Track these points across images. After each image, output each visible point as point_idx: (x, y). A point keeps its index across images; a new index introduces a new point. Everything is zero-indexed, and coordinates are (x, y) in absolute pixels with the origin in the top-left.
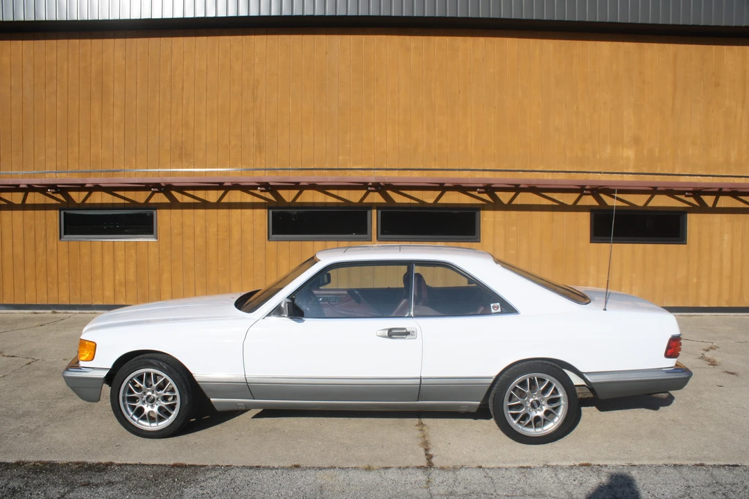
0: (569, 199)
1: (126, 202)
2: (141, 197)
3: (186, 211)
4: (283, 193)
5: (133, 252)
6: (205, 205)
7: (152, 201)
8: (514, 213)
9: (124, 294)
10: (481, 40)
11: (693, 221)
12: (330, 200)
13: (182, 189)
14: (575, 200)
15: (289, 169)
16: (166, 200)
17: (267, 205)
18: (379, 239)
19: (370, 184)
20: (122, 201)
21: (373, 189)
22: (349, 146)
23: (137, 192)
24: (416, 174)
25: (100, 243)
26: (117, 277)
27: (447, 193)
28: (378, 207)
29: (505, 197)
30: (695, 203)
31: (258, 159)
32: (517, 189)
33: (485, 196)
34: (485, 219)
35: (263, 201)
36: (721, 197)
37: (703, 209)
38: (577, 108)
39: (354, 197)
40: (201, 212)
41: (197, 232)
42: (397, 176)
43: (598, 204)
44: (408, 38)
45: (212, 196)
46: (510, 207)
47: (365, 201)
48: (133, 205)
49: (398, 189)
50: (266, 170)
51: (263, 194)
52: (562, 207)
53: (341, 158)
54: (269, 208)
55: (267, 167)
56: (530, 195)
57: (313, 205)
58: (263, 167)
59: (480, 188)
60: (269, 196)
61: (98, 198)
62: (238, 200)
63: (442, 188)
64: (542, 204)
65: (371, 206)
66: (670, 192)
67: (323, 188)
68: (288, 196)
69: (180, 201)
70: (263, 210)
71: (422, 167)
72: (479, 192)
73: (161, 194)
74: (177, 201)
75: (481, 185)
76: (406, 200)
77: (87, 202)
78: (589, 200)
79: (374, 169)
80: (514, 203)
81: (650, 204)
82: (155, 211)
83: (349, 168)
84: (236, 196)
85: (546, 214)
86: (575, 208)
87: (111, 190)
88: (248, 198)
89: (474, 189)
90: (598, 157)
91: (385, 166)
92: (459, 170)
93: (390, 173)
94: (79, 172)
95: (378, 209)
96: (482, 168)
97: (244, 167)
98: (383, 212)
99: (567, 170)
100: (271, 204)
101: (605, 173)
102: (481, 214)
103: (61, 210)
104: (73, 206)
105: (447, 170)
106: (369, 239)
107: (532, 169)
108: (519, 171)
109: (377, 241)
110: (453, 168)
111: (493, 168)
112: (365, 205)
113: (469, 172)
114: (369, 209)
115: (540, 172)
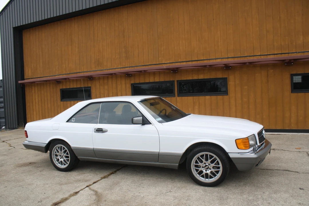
15: (139, 66)
22: (163, 53)
25: (73, 102)
31: (126, 63)
34: (230, 83)
51: (129, 78)
53: (160, 58)
55: (130, 66)
57: (149, 82)
58: (128, 66)
61: (72, 84)
70: (130, 85)
71: (197, 59)
79: (175, 63)
82: (90, 89)
83: (164, 63)
84: (119, 80)
91: (180, 61)
92: (216, 59)
93: (182, 64)
94: (66, 74)
95: (177, 81)
96: (227, 57)
97: (121, 67)
98: (180, 83)
99: (275, 53)
100: (133, 82)
101: (299, 52)
102: (228, 80)
103: (61, 89)
104: (64, 88)
105: (209, 60)
106: (174, 96)
107: (255, 55)
108: (247, 56)
109: (178, 97)
110: (212, 58)
111: (233, 56)
112: (171, 80)
113: (221, 59)
114: (174, 81)
115: (259, 55)
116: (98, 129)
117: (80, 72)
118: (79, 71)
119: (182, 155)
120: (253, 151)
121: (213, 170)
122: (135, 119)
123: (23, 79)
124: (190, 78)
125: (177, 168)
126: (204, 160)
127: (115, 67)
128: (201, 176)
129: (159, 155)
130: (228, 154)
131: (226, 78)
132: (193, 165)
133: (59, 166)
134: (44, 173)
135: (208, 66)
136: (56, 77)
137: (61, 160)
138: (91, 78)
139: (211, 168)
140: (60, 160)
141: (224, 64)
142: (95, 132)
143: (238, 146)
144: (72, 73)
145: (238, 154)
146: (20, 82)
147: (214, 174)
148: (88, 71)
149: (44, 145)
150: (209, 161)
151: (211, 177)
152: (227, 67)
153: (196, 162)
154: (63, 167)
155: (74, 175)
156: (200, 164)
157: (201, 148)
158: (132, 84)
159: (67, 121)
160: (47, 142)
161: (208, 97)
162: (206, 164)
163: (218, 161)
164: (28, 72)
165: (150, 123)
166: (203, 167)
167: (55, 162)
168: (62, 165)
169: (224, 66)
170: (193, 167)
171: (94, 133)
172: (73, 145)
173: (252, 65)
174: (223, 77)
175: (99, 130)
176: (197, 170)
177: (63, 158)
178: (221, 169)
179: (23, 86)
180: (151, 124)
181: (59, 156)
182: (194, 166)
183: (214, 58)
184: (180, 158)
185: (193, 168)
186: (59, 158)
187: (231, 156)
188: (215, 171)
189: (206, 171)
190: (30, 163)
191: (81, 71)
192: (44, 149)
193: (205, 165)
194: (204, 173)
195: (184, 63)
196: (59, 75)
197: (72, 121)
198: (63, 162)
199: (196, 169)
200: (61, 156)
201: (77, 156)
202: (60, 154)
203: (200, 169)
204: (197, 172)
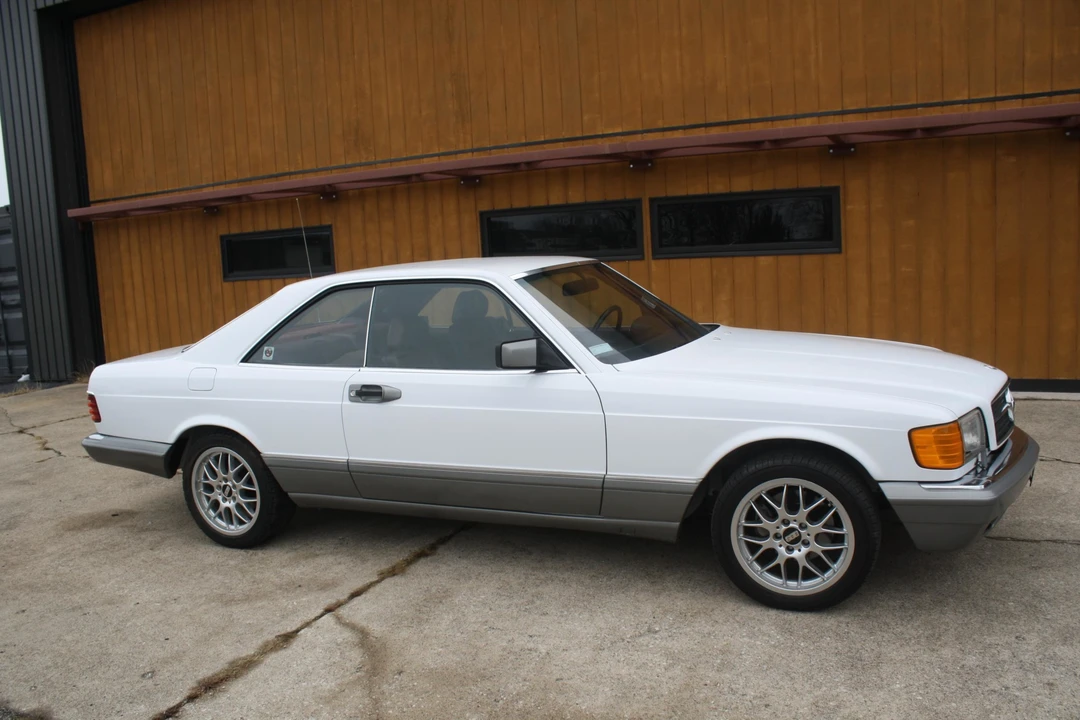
7: (325, 215)
15: (508, 147)
17: (479, 209)
18: (656, 255)
22: (597, 95)
28: (652, 197)
31: (462, 135)
34: (849, 207)
50: (473, 151)
51: (472, 191)
53: (585, 118)
55: (476, 146)
57: (547, 204)
58: (469, 147)
65: (640, 198)
70: (474, 218)
79: (642, 132)
82: (331, 233)
83: (600, 133)
91: (660, 124)
92: (796, 117)
93: (669, 135)
94: (239, 181)
95: (652, 201)
96: (840, 109)
97: (442, 150)
98: (661, 207)
99: (1026, 92)
100: (485, 206)
102: (841, 197)
103: (222, 238)
104: (235, 230)
105: (772, 119)
106: (639, 257)
107: (946, 99)
108: (917, 106)
109: (654, 259)
110: (784, 114)
111: (864, 106)
112: (630, 196)
113: (815, 119)
114: (639, 201)
115: (963, 102)
116: (364, 390)
117: (290, 174)
118: (287, 170)
119: (693, 490)
120: (972, 473)
121: (818, 549)
122: (510, 347)
123: (84, 202)
124: (697, 188)
125: (673, 539)
126: (781, 510)
127: (419, 153)
128: (769, 571)
129: (603, 488)
130: (881, 485)
131: (836, 189)
132: (738, 526)
133: (221, 526)
134: (166, 553)
135: (767, 145)
136: (205, 190)
137: (227, 504)
138: (329, 194)
139: (811, 539)
140: (224, 505)
141: (831, 137)
142: (351, 401)
143: (921, 456)
144: (261, 175)
145: (917, 486)
146: (72, 213)
147: (819, 564)
148: (320, 167)
149: (162, 451)
150: (804, 512)
151: (808, 575)
152: (841, 148)
153: (751, 516)
154: (235, 530)
155: (278, 564)
156: (765, 523)
157: (771, 463)
158: (482, 214)
159: (246, 360)
160: (172, 439)
161: (765, 261)
162: (791, 525)
163: (836, 515)
164: (102, 178)
165: (569, 366)
166: (777, 537)
167: (202, 512)
168: (232, 523)
169: (830, 142)
170: (738, 535)
171: (347, 402)
172: (268, 448)
173: (936, 138)
174: (825, 185)
175: (369, 393)
176: (753, 548)
177: (234, 499)
178: (849, 544)
179: (86, 227)
180: (574, 368)
181: (217, 491)
182: (741, 530)
183: (791, 112)
184: (689, 500)
185: (739, 540)
186: (220, 498)
187: (891, 492)
188: (824, 552)
189: (790, 550)
190: (114, 515)
191: (292, 170)
192: (161, 465)
193: (784, 528)
194: (780, 561)
195: (678, 135)
196: (213, 185)
197: (264, 357)
198: (235, 511)
199: (747, 543)
200: (228, 489)
201: (285, 489)
202: (224, 483)
203: (766, 544)
204: (753, 552)
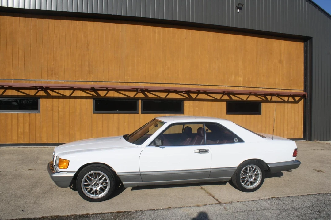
0: (218, 97)
1: (25, 95)
2: (32, 93)
3: (55, 100)
4: (100, 92)
5: (28, 118)
6: (64, 97)
7: (38, 94)
8: (197, 102)
9: (23, 138)
10: (185, 30)
11: (264, 106)
12: (121, 96)
13: (53, 89)
14: (220, 97)
15: (103, 82)
16: (45, 94)
17: (92, 98)
18: (142, 113)
19: (139, 89)
20: (23, 94)
21: (140, 91)
22: (129, 72)
23: (30, 90)
24: (158, 85)
25: (11, 114)
26: (19, 130)
27: (170, 93)
28: (142, 99)
29: (193, 96)
30: (264, 99)
31: (89, 77)
32: (199, 92)
33: (186, 95)
34: (186, 104)
35: (91, 96)
36: (273, 97)
37: (267, 101)
38: (222, 60)
39: (132, 94)
40: (61, 100)
41: (60, 109)
42: (150, 86)
43: (229, 99)
44: (155, 27)
45: (67, 93)
46: (195, 100)
47: (136, 96)
48: (29, 96)
49: (150, 91)
50: (92, 82)
51: (91, 93)
52: (216, 100)
53: (126, 77)
54: (93, 99)
55: (93, 80)
56: (203, 95)
57: (114, 98)
58: (91, 80)
59: (184, 92)
60: (93, 93)
61: (10, 92)
62: (79, 95)
63: (169, 91)
64: (208, 98)
65: (138, 99)
66: (256, 95)
67: (118, 90)
68: (102, 93)
69: (52, 95)
70: (91, 100)
71: (160, 82)
72: (183, 94)
73: (43, 92)
74: (51, 95)
75: (185, 91)
76: (154, 96)
77: (4, 94)
78: (226, 97)
79: (140, 83)
80: (197, 98)
81: (248, 99)
82: (39, 99)
83: (129, 82)
84: (78, 93)
85: (209, 103)
86: (221, 100)
87: (17, 89)
88: (84, 94)
89: (182, 92)
90: (229, 80)
93: (147, 85)
96: (185, 84)
98: (144, 101)
100: (95, 97)
101: (232, 86)
102: (184, 102)
106: (137, 113)
107: (204, 84)
108: (199, 85)
110: (173, 83)
111: (189, 84)
127: (75, 80)
